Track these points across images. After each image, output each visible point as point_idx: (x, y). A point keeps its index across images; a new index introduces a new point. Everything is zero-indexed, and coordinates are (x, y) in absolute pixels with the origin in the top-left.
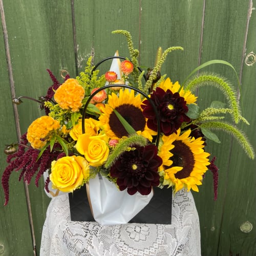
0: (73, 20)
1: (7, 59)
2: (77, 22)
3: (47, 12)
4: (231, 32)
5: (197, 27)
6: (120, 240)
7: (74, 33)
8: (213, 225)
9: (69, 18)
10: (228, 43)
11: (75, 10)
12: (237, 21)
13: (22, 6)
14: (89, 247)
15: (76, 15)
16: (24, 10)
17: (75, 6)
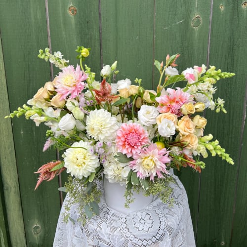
0: (100, 45)
1: (51, 73)
2: (103, 46)
3: (81, 38)
4: (235, 58)
5: (203, 52)
7: (101, 55)
8: (223, 239)
9: (97, 43)
10: (233, 67)
11: (102, 37)
12: (241, 48)
13: (64, 33)
15: (103, 41)
16: (64, 36)
17: (103, 33)
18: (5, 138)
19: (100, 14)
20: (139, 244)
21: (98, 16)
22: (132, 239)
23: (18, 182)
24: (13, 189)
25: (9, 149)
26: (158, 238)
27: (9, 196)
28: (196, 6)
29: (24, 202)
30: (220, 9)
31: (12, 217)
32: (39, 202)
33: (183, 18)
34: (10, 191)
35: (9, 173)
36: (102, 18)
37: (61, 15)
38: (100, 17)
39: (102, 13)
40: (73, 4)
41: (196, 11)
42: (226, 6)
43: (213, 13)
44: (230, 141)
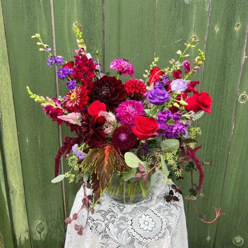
0: (103, 60)
1: (56, 86)
4: (227, 75)
6: (131, 227)
8: (209, 234)
10: (224, 83)
11: (105, 53)
12: (232, 66)
13: (69, 48)
14: (107, 229)
15: (106, 57)
16: (69, 51)
17: (106, 50)
18: (11, 145)
19: (103, 32)
20: (143, 241)
21: (102, 33)
22: (138, 238)
23: (23, 186)
24: (18, 192)
25: (15, 155)
26: (160, 236)
27: (14, 199)
28: (193, 27)
29: (29, 204)
30: (215, 31)
31: (17, 217)
32: (42, 204)
33: (181, 38)
34: (16, 194)
35: (15, 177)
36: (106, 36)
37: (66, 32)
38: (104, 35)
39: (105, 31)
40: (78, 21)
41: (193, 31)
42: (220, 27)
43: (208, 33)
44: (219, 149)
